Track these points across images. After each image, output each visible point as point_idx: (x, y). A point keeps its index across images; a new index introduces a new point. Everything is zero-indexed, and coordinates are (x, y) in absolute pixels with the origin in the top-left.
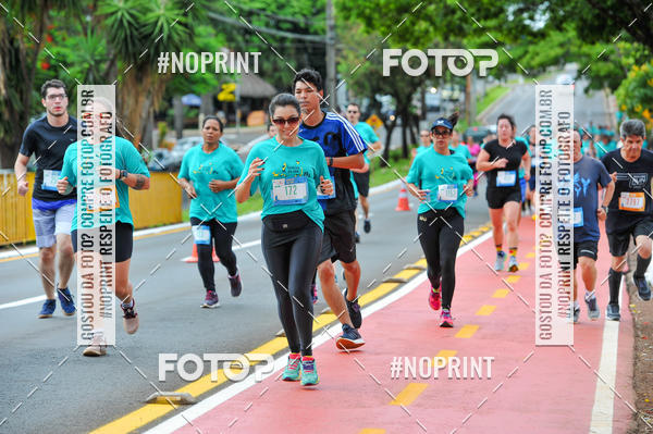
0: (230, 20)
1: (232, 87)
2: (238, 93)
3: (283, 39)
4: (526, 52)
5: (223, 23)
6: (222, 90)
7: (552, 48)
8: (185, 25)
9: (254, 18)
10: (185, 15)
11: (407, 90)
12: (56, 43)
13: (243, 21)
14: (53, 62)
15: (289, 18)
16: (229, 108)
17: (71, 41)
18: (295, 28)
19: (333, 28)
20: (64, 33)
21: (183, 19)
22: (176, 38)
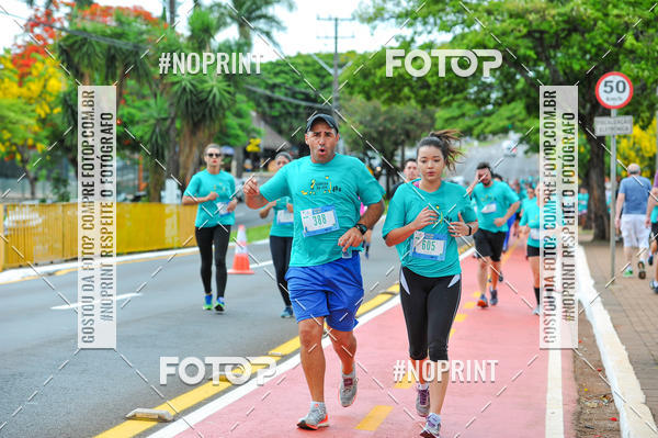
0: (261, 90)
1: (258, 141)
2: (262, 146)
3: (298, 106)
4: (480, 122)
5: (254, 92)
6: (250, 143)
7: (501, 120)
8: (229, 93)
9: (277, 90)
10: (229, 86)
11: (391, 148)
12: (128, 106)
13: (268, 93)
14: (125, 119)
15: (303, 90)
16: (255, 157)
17: (139, 103)
18: (307, 98)
19: (337, 99)
20: (135, 98)
21: (228, 89)
22: (225, 104)
